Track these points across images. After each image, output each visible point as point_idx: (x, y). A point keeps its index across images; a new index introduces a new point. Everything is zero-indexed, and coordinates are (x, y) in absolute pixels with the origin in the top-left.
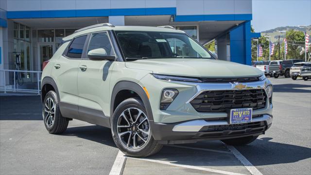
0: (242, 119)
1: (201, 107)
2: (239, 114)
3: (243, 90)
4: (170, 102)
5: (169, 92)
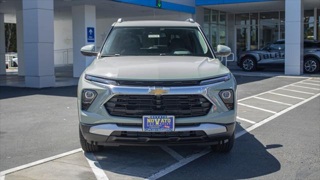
0: (160, 128)
1: (115, 110)
2: (155, 121)
3: (163, 95)
4: (90, 103)
5: (90, 92)
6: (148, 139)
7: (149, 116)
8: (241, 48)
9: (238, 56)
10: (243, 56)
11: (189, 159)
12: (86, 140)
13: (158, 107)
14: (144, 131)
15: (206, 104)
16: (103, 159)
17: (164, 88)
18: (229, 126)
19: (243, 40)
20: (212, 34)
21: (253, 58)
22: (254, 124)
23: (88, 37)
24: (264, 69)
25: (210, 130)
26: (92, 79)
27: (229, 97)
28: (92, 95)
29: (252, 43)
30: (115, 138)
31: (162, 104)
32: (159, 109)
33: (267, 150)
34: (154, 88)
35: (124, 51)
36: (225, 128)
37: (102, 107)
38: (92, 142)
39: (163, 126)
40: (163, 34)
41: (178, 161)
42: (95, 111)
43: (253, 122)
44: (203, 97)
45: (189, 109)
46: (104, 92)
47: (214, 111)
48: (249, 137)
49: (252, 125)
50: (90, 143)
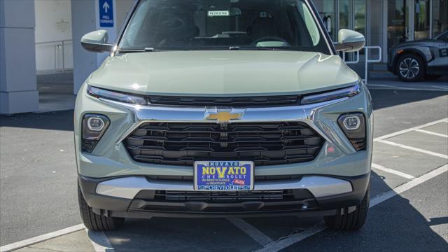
0: (227, 183)
1: (143, 152)
2: (216, 171)
3: (233, 124)
4: (98, 138)
5: (97, 118)
6: (205, 205)
7: (205, 163)
8: (398, 36)
9: (390, 53)
10: (399, 52)
11: (281, 242)
12: (90, 208)
13: (224, 145)
14: (197, 190)
15: (313, 140)
16: (123, 242)
17: (234, 110)
18: (357, 181)
19: (400, 21)
20: (341, 9)
21: (420, 56)
22: (411, 180)
23: (101, 18)
24: (439, 76)
25: (320, 188)
26: (99, 94)
27: (358, 126)
28: (100, 123)
29: (418, 27)
30: (143, 204)
31: (229, 139)
32: (223, 149)
33: (432, 227)
34: (215, 110)
35: (163, 42)
36: (349, 183)
37: (119, 147)
38: (102, 211)
39: (232, 180)
40: (235, 9)
41: (262, 247)
42: (105, 153)
43: (409, 177)
44: (308, 127)
45: (280, 148)
46: (123, 117)
47: (330, 154)
48: (400, 203)
49: (406, 181)
50: (98, 213)
